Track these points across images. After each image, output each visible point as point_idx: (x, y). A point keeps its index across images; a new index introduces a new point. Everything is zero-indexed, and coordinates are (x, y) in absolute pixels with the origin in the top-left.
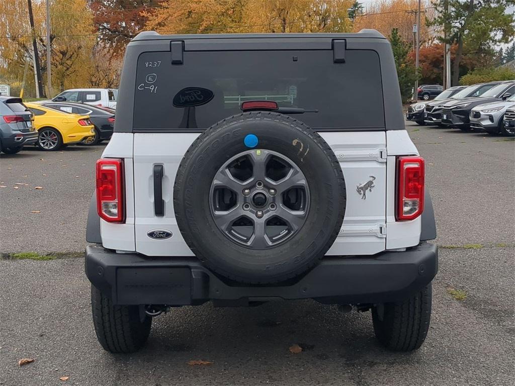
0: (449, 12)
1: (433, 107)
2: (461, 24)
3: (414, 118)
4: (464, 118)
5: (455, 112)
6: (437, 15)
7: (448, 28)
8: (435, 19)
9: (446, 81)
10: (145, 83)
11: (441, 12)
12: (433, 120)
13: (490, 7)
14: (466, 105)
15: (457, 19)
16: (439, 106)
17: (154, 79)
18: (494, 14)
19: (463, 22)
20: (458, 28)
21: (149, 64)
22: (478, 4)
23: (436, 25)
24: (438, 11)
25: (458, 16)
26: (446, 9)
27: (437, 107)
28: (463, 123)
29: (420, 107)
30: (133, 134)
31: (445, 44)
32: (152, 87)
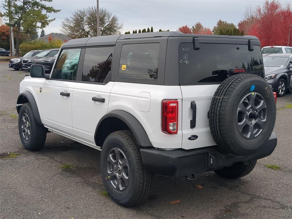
0: (11, 10)
1: (28, 61)
2: (19, 17)
3: (15, 67)
4: (49, 67)
5: (44, 64)
6: (5, 11)
7: (11, 19)
8: (5, 13)
9: (12, 46)
10: (183, 59)
11: (7, 10)
12: (28, 68)
13: (34, 9)
14: (50, 60)
15: (17, 14)
16: (31, 61)
17: (187, 57)
18: (38, 13)
19: (20, 16)
20: (17, 19)
21: (184, 49)
22: (27, 7)
23: (5, 16)
24: (5, 9)
25: (17, 13)
26: (10, 8)
27: (30, 61)
28: (49, 70)
29: (17, 61)
30: (179, 86)
31: (10, 27)
32: (186, 61)
